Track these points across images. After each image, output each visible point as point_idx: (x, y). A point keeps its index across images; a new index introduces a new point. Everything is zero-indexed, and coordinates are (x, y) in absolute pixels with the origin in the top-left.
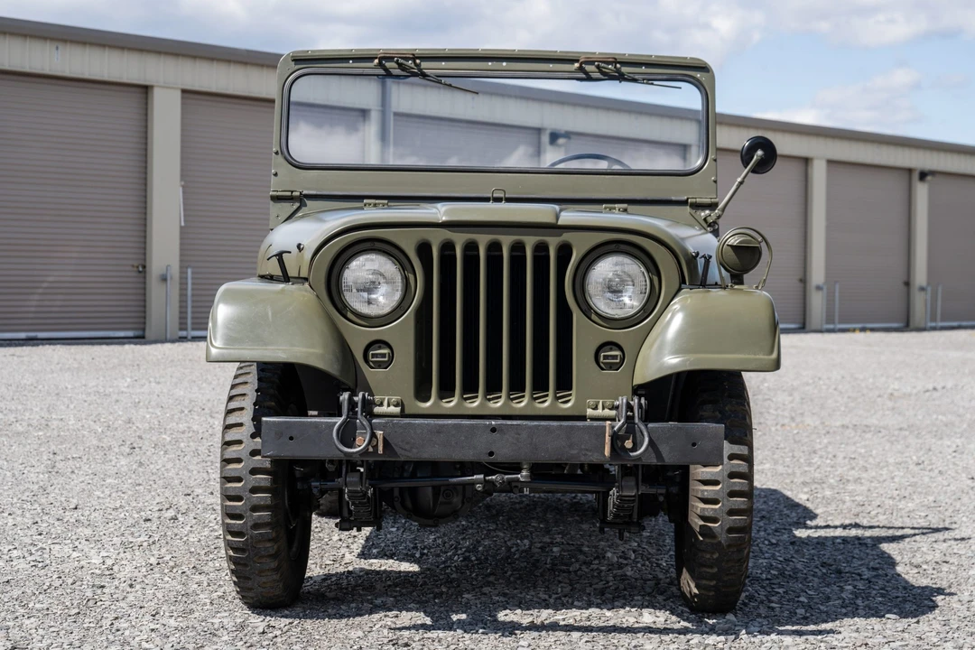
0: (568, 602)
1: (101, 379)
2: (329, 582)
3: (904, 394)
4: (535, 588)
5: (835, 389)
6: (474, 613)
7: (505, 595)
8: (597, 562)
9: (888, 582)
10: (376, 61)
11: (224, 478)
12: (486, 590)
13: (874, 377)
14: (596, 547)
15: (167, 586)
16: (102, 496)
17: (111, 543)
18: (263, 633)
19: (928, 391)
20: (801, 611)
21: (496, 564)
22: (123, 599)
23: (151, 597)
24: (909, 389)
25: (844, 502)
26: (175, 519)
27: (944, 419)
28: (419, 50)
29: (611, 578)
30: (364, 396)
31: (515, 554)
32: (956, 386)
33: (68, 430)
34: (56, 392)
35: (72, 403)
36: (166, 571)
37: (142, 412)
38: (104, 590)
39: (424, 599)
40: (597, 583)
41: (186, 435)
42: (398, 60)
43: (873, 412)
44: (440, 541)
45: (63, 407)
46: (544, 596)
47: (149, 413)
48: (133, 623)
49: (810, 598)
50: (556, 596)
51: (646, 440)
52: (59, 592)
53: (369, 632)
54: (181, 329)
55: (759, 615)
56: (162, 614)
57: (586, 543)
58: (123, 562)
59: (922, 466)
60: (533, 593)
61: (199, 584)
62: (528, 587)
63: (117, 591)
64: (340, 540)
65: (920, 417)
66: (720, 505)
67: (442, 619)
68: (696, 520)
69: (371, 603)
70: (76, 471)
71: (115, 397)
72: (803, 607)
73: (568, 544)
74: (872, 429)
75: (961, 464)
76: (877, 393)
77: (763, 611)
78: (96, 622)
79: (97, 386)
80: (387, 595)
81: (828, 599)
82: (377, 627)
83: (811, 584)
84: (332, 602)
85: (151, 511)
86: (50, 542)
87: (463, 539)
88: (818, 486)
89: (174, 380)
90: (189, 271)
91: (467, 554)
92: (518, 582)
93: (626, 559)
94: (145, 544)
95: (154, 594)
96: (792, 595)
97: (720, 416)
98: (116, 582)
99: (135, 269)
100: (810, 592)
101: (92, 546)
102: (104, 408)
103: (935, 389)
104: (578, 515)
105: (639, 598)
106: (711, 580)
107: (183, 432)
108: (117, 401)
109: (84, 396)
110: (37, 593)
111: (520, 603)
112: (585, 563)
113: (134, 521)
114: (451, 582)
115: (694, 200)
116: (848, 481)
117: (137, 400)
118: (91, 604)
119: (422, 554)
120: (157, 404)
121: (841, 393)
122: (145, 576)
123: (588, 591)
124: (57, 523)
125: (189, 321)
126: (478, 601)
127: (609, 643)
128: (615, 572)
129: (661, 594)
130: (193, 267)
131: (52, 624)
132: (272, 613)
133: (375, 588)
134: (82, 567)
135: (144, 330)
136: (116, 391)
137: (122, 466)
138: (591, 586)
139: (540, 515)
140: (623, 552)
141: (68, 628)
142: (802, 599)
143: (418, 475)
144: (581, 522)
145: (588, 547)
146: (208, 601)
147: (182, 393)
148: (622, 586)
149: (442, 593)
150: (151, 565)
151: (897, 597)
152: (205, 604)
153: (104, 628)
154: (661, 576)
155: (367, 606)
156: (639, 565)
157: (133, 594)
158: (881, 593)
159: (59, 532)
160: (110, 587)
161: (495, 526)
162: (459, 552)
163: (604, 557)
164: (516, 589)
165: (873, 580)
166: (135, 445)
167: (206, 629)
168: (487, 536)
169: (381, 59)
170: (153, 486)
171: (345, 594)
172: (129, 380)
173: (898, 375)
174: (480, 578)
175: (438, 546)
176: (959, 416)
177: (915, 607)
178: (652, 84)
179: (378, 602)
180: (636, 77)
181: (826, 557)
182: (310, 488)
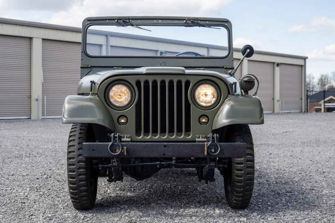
0: (188, 206)
1: (18, 132)
2: (104, 200)
3: (277, 134)
4: (176, 201)
5: (255, 132)
6: (156, 211)
7: (166, 204)
8: (195, 191)
9: (296, 197)
10: (116, 20)
11: (69, 164)
12: (159, 202)
13: (267, 128)
14: (193, 186)
15: (47, 202)
16: (21, 170)
17: (26, 187)
18: (83, 219)
19: (284, 132)
20: (270, 208)
21: (161, 193)
22: (32, 207)
23: (42, 206)
24: (278, 132)
25: (271, 169)
26: (47, 178)
27: (292, 141)
28: (131, 17)
29: (202, 197)
30: (119, 135)
31: (166, 189)
32: (293, 131)
33: (8, 149)
34: (3, 136)
35: (9, 140)
36: (46, 197)
37: (32, 142)
38: (25, 204)
39: (138, 205)
40: (197, 199)
41: (47, 150)
42: (123, 20)
43: (268, 139)
44: (139, 185)
45: (6, 141)
46: (180, 204)
47: (34, 142)
48: (37, 216)
49: (271, 203)
50: (184, 204)
51: (219, 149)
52: (9, 205)
53: (121, 218)
54: (42, 116)
55: (256, 210)
56: (47, 212)
57: (189, 185)
58: (31, 194)
59: (293, 157)
60: (176, 203)
61: (58, 201)
62: (173, 201)
63: (30, 204)
64: (105, 185)
65: (284, 141)
66: (243, 171)
67: (146, 213)
68: (235, 177)
69: (120, 207)
70: (12, 162)
71: (22, 138)
72: (270, 206)
73: (183, 185)
74: (270, 145)
75: (305, 156)
76: (268, 133)
77: (257, 208)
78: (23, 216)
79: (16, 134)
80: (125, 204)
81: (278, 203)
82: (123, 216)
83: (270, 198)
84: (106, 207)
85: (39, 175)
86: (5, 187)
87: (147, 184)
88: (261, 164)
89: (41, 132)
90: (45, 97)
91: (150, 189)
92: (169, 199)
93: (204, 190)
94: (38, 187)
95: (43, 205)
96: (265, 202)
97: (242, 140)
98: (29, 201)
99: (28, 96)
100: (271, 201)
101: (20, 188)
102: (19, 141)
103: (287, 132)
104: (184, 175)
105: (213, 204)
106: (240, 198)
107: (46, 149)
108: (23, 139)
109: (12, 137)
110: (2, 205)
111: (172, 207)
112: (191, 192)
113: (33, 179)
114: (146, 199)
115: (226, 67)
116: (270, 162)
117: (30, 139)
118: (21, 209)
119: (134, 189)
120: (37, 140)
121: (257, 133)
122: (39, 199)
123: (194, 202)
124: (7, 180)
125: (45, 113)
126: (157, 206)
127: (206, 221)
128: (202, 195)
129: (220, 202)
130: (46, 96)
131: (8, 217)
132: (86, 212)
133: (120, 202)
134: (17, 196)
135: (31, 116)
136: (23, 136)
137: (27, 160)
138: (195, 200)
139: (171, 175)
140: (203, 188)
141: (14, 218)
142: (269, 203)
143: (136, 162)
144: (186, 177)
145: (190, 186)
146: (62, 207)
147: (44, 136)
148: (206, 200)
149: (144, 204)
150: (41, 195)
151: (301, 202)
152: (61, 209)
153: (26, 218)
154: (218, 196)
155: (118, 209)
156: (210, 192)
157: (36, 205)
158: (295, 201)
159: (8, 183)
160: (27, 203)
161: (157, 179)
162: (147, 188)
163: (197, 189)
164: (169, 201)
165: (291, 196)
166: (30, 153)
167: (63, 218)
168: (155, 183)
169: (118, 20)
170: (38, 167)
171: (110, 204)
172: (27, 132)
173: (274, 128)
174: (156, 198)
175: (139, 186)
176: (296, 140)
177: (308, 206)
178: (211, 27)
179: (122, 207)
180: (205, 25)
181: (272, 188)
182: (98, 167)
